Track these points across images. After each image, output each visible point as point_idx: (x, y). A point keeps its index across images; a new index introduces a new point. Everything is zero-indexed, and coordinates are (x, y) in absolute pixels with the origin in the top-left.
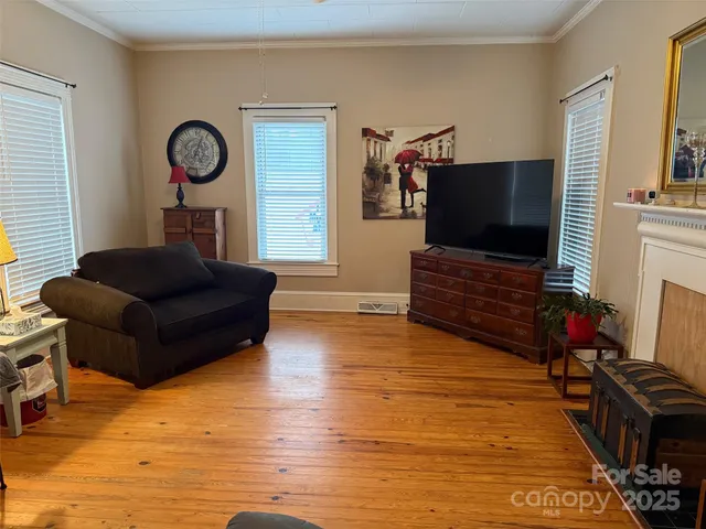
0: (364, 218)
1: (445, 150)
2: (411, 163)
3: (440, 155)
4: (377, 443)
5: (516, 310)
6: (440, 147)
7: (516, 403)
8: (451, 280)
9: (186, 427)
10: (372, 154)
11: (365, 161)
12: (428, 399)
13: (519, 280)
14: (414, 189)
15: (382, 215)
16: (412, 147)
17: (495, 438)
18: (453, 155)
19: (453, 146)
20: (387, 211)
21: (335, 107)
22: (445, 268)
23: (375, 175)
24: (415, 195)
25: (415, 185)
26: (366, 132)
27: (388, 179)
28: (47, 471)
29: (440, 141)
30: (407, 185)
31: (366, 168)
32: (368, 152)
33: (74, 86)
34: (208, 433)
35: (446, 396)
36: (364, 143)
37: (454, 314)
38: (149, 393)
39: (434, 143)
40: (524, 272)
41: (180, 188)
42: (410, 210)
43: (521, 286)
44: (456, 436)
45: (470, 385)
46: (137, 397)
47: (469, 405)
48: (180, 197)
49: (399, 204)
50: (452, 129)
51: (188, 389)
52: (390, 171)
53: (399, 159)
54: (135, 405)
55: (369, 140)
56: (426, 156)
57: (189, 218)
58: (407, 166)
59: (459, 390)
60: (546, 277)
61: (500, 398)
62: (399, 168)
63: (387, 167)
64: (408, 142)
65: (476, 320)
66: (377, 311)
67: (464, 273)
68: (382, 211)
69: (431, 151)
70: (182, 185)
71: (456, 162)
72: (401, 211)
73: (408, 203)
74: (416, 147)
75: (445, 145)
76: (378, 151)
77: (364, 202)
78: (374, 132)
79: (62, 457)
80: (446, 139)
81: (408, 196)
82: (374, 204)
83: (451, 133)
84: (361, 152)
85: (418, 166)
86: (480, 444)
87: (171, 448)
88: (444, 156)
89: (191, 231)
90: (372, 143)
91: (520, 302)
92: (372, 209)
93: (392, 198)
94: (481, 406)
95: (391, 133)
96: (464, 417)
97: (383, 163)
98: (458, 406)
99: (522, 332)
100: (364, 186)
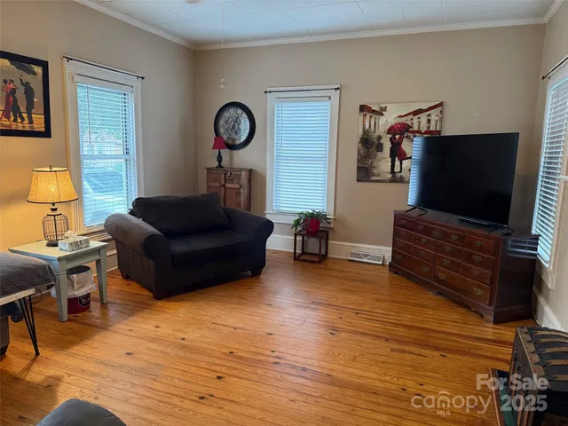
0: (358, 181)
1: (433, 123)
2: (402, 134)
3: (429, 127)
4: (304, 369)
5: (476, 271)
6: (429, 121)
7: (450, 355)
8: (425, 238)
9: (171, 332)
10: (367, 127)
11: (361, 132)
12: (367, 339)
13: (479, 244)
14: (403, 156)
15: (374, 178)
16: (403, 120)
17: (410, 383)
18: (441, 127)
19: (441, 119)
20: (378, 175)
21: (338, 88)
22: (421, 228)
23: (369, 144)
24: (404, 162)
25: (404, 154)
26: (363, 108)
27: (380, 148)
28: (67, 348)
29: (429, 115)
30: (397, 153)
31: (362, 139)
32: (364, 125)
33: (143, 78)
34: (183, 339)
35: (387, 340)
36: (361, 118)
37: (426, 269)
38: (160, 303)
39: (423, 117)
40: (485, 237)
41: (220, 153)
42: (399, 175)
43: (481, 249)
44: (375, 376)
45: (415, 334)
46: (152, 305)
47: (403, 351)
48: (220, 159)
49: (389, 169)
50: (441, 105)
51: (188, 304)
52: (382, 141)
53: (391, 131)
54: (147, 311)
55: (365, 115)
56: (416, 128)
57: (223, 175)
58: (397, 137)
59: (403, 337)
60: (510, 243)
61: (437, 349)
62: (391, 139)
63: (380, 138)
64: (400, 116)
65: (442, 276)
66: (365, 260)
67: (435, 233)
68: (374, 175)
69: (420, 123)
70: (222, 151)
71: (443, 134)
72: (390, 176)
73: (397, 169)
74: (407, 120)
75: (433, 118)
76: (373, 123)
77: (358, 167)
78: (370, 108)
79: (82, 340)
80: (434, 115)
81: (397, 163)
82: (367, 169)
83: (440, 108)
84: (357, 124)
85: (407, 137)
86: (393, 387)
87: (153, 346)
88: (431, 129)
89: (224, 186)
90: (368, 117)
91: (480, 264)
92: (365, 173)
93: (383, 164)
94: (414, 354)
95: (385, 109)
96: (391, 361)
97: (377, 134)
98: (392, 350)
99: (480, 292)
100: (359, 153)
